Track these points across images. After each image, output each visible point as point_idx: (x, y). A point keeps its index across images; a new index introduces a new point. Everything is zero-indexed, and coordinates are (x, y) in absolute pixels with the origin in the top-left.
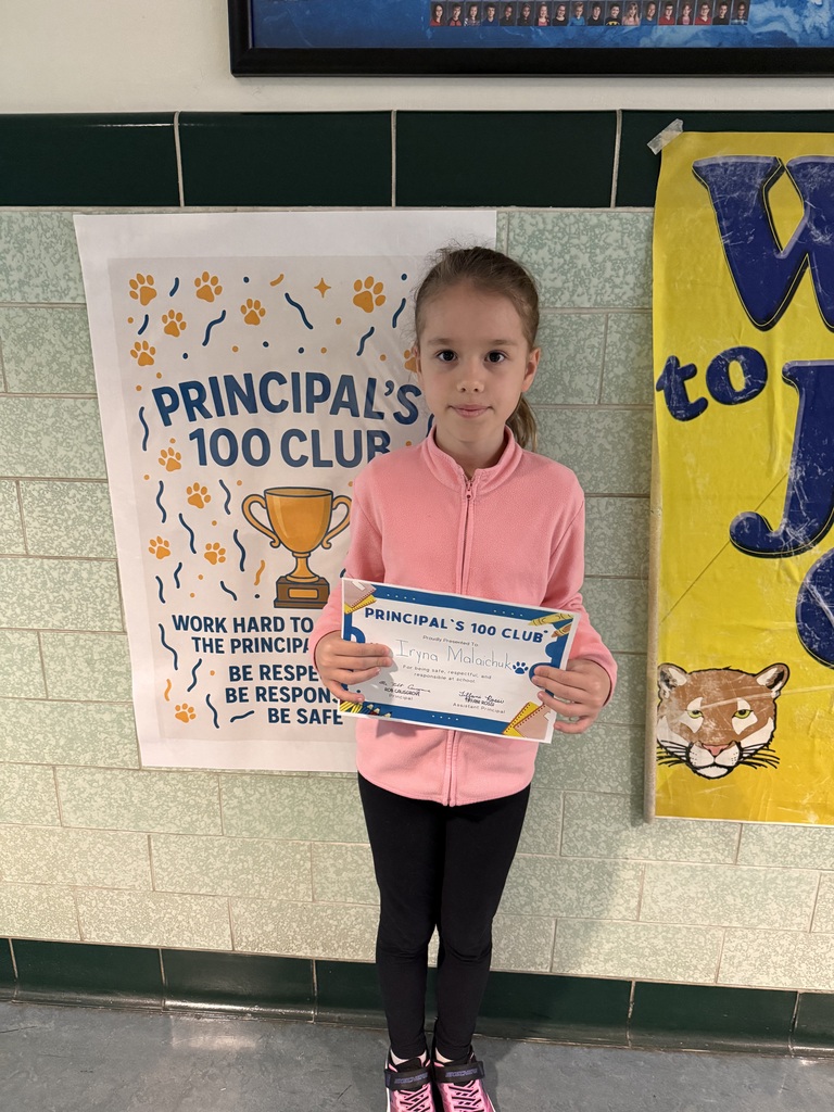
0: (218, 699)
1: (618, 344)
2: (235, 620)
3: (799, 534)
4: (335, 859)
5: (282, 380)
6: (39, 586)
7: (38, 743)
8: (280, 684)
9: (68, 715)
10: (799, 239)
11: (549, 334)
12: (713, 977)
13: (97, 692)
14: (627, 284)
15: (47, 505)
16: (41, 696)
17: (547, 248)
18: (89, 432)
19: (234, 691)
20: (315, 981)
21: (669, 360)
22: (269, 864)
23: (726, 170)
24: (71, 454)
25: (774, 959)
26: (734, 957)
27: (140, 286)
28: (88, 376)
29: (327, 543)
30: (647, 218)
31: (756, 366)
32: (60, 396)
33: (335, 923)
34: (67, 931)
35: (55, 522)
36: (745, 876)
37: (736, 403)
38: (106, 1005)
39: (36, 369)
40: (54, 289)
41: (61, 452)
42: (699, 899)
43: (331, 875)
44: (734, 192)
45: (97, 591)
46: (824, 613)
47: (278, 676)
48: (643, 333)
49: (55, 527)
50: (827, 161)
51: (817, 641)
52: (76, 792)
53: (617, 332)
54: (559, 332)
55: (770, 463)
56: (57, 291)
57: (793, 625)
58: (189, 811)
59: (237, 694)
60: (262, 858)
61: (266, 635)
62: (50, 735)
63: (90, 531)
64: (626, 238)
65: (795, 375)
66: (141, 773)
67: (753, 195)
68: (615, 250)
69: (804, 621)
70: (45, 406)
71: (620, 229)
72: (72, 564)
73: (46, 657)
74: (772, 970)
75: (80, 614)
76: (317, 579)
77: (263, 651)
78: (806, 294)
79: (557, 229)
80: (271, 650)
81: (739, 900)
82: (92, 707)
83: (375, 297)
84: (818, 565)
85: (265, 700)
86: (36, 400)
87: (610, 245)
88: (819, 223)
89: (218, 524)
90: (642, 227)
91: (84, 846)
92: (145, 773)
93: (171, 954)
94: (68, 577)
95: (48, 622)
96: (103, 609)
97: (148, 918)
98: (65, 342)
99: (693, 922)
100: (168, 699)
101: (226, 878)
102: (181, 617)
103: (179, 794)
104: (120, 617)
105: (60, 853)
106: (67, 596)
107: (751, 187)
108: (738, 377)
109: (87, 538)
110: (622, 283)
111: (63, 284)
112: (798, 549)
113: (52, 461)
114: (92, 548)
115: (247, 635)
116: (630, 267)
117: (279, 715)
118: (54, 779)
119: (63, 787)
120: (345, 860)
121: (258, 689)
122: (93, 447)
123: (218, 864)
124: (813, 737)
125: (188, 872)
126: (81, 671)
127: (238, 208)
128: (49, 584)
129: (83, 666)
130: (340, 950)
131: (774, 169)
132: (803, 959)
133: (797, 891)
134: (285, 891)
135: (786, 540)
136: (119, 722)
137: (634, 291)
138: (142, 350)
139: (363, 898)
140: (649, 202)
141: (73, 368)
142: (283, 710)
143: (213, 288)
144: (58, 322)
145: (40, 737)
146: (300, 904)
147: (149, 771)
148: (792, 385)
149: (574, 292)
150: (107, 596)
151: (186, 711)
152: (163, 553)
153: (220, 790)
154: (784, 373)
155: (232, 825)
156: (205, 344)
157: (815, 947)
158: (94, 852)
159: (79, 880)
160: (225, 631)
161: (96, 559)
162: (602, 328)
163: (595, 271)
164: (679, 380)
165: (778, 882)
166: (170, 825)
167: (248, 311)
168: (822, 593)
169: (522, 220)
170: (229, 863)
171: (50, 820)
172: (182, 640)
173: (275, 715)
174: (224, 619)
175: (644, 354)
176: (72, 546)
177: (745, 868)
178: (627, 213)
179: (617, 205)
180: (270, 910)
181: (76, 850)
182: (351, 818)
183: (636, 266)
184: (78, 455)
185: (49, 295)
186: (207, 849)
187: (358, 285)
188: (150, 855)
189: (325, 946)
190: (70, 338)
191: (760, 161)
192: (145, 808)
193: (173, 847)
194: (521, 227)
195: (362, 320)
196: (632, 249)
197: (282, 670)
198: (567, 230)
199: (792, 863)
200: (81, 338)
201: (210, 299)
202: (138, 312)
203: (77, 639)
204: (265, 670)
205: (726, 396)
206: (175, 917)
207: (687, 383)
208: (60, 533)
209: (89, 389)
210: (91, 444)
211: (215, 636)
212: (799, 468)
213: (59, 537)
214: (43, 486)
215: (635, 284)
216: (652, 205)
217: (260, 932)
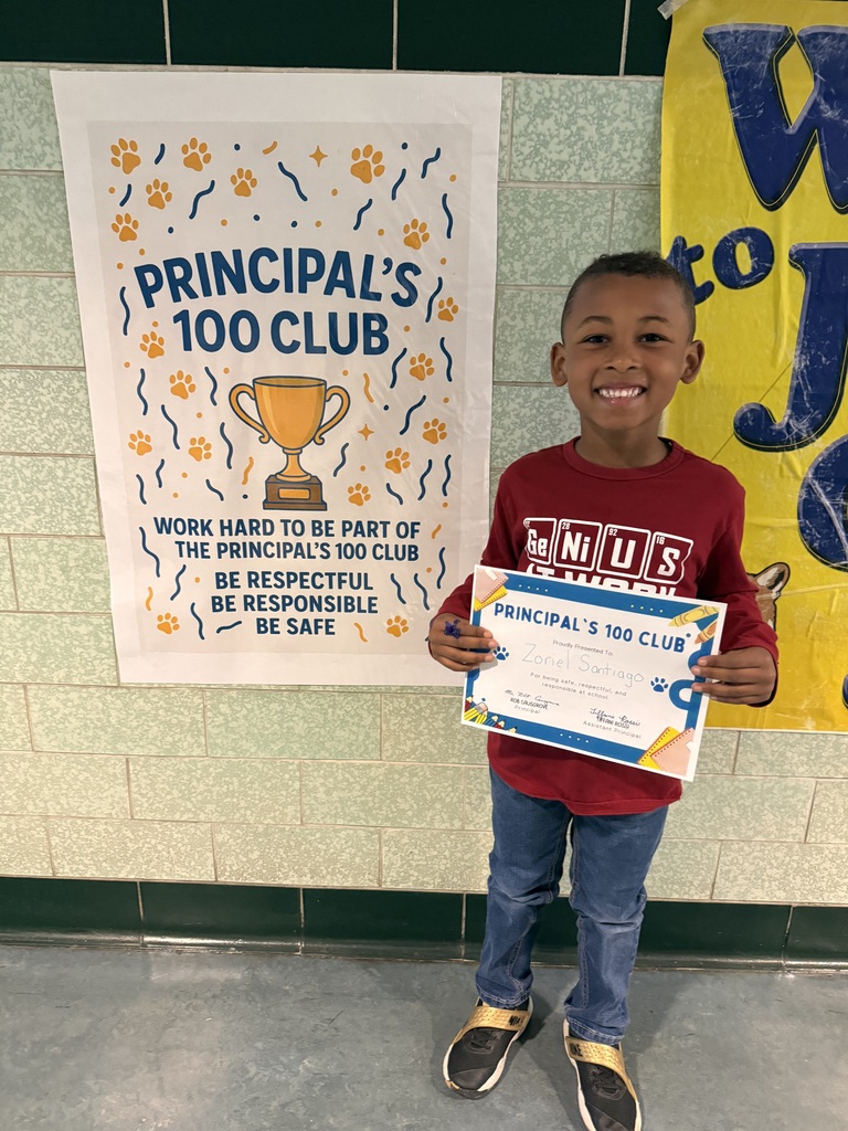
0: (204, 608)
1: (625, 223)
2: (222, 522)
3: (802, 426)
4: (325, 777)
5: (272, 257)
6: (10, 486)
7: (8, 659)
8: (269, 592)
9: (41, 629)
10: (809, 113)
11: (555, 210)
12: (708, 893)
13: (72, 603)
14: (635, 158)
15: (19, 396)
16: (11, 608)
17: (553, 118)
18: (65, 315)
19: (220, 599)
20: (302, 911)
21: (676, 241)
22: (256, 786)
23: (737, 38)
24: (46, 340)
25: (769, 872)
26: (729, 871)
27: (122, 152)
28: (65, 252)
29: (320, 438)
30: (656, 88)
31: (763, 248)
32: (35, 274)
33: (324, 847)
34: (38, 865)
35: (28, 415)
36: (743, 787)
37: (743, 287)
38: (81, 943)
39: (7, 243)
40: (28, 154)
41: (35, 337)
42: (696, 811)
43: (321, 795)
44: (744, 62)
45: (73, 491)
46: (825, 510)
47: (267, 583)
48: (650, 211)
49: (28, 421)
50: (838, 31)
51: (817, 538)
52: (49, 713)
53: (624, 210)
54: (566, 208)
55: (775, 352)
56: (32, 157)
57: (795, 522)
58: (171, 730)
59: (224, 603)
60: (248, 779)
61: (255, 539)
62: (21, 651)
63: (66, 425)
64: (634, 109)
65: (801, 258)
66: (120, 691)
67: (763, 66)
68: (623, 121)
69: (805, 518)
70: (17, 285)
71: (628, 99)
72: (46, 462)
73: (17, 564)
74: (767, 884)
75: (54, 516)
76: (309, 477)
77: (252, 556)
78: (813, 173)
79: (563, 98)
80: (259, 556)
81: (735, 811)
82: (66, 619)
83: (373, 166)
84: (820, 459)
85: (253, 609)
86: (8, 278)
87: (618, 116)
88: (828, 97)
89: (204, 417)
90: (651, 98)
91: (57, 772)
92: (124, 690)
93: (149, 887)
94: (41, 476)
95: (19, 526)
96: (79, 510)
97: (125, 849)
98: (40, 214)
99: (690, 836)
100: (149, 609)
101: (209, 803)
102: (163, 519)
103: (161, 712)
104: (97, 519)
105: (31, 779)
106: (41, 496)
107: (761, 58)
108: (744, 261)
109: (62, 432)
110: (629, 157)
111: (38, 148)
112: (801, 442)
113: (24, 347)
114: (68, 444)
115: (234, 539)
116: (638, 140)
117: (268, 625)
118: (26, 699)
119: (35, 708)
120: (336, 778)
121: (246, 597)
122: (69, 332)
123: (202, 787)
124: (812, 639)
125: (169, 797)
126: (55, 579)
127: (230, 68)
128: (21, 484)
129: (56, 572)
130: (329, 877)
131: (785, 38)
132: (797, 871)
133: (793, 801)
134: (272, 814)
135: (789, 433)
136: (97, 636)
137: (642, 166)
138: (124, 224)
139: (354, 819)
140: (658, 70)
141: (48, 244)
142: (272, 620)
143: (201, 156)
144: (33, 191)
145: (10, 653)
146: (287, 828)
147: (128, 688)
148: (798, 269)
149: (581, 164)
150: (83, 496)
151: (169, 621)
152: (144, 449)
153: (205, 706)
154: (791, 256)
155: (216, 745)
156: (192, 217)
157: (809, 858)
158: (68, 778)
159: (51, 810)
160: (211, 534)
161: (71, 456)
162: (609, 205)
163: (602, 143)
164: (686, 262)
165: (775, 792)
166: (150, 746)
167: (239, 181)
168: (824, 488)
169: (528, 87)
170: (213, 786)
171: (20, 744)
172: (165, 544)
173: (264, 625)
174: (210, 521)
175: (651, 233)
176: (46, 441)
177: (742, 778)
178: (636, 82)
179: (627, 73)
180: (256, 835)
181: (49, 777)
182: (343, 734)
183: (644, 139)
184: (54, 340)
185: (23, 161)
186: (190, 771)
187: (356, 154)
188: (129, 779)
189: (313, 873)
190: (45, 209)
191: (771, 30)
192: (124, 729)
193: (153, 771)
194: (527, 94)
195: (359, 192)
196: (640, 122)
197: (271, 577)
198: (575, 98)
199: (789, 771)
200: (58, 209)
201: (198, 167)
202: (121, 180)
203: (52, 544)
204: (253, 577)
205: (732, 279)
206: (155, 847)
207: (693, 265)
208: (34, 427)
209: (66, 268)
210: (68, 329)
211: (200, 539)
212: (804, 357)
213: (32, 431)
214: (15, 375)
215: (643, 159)
216: (662, 74)
217: (244, 860)
